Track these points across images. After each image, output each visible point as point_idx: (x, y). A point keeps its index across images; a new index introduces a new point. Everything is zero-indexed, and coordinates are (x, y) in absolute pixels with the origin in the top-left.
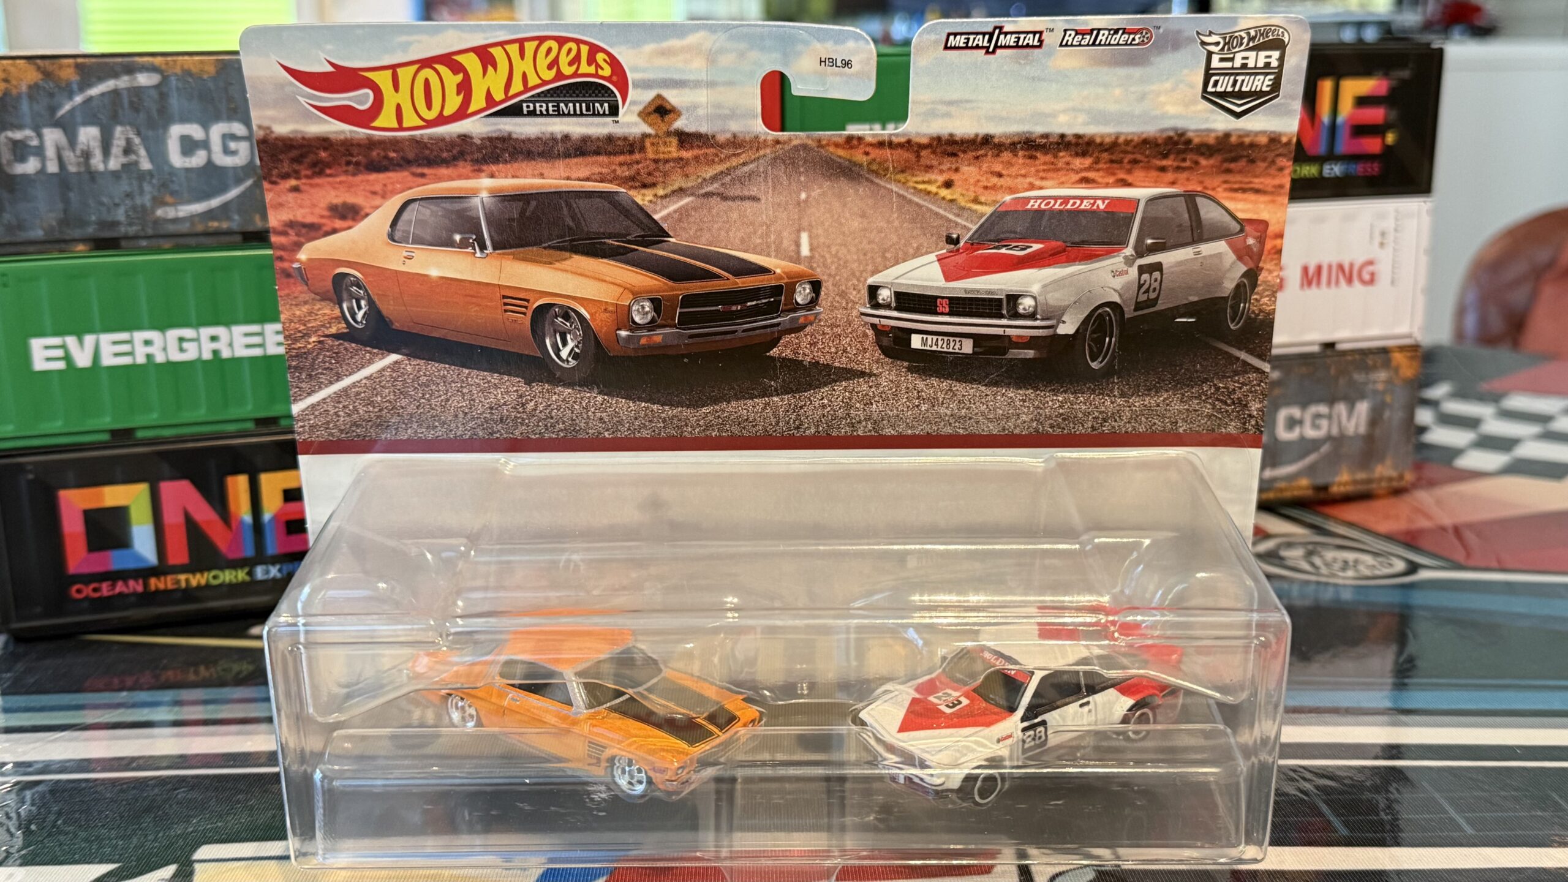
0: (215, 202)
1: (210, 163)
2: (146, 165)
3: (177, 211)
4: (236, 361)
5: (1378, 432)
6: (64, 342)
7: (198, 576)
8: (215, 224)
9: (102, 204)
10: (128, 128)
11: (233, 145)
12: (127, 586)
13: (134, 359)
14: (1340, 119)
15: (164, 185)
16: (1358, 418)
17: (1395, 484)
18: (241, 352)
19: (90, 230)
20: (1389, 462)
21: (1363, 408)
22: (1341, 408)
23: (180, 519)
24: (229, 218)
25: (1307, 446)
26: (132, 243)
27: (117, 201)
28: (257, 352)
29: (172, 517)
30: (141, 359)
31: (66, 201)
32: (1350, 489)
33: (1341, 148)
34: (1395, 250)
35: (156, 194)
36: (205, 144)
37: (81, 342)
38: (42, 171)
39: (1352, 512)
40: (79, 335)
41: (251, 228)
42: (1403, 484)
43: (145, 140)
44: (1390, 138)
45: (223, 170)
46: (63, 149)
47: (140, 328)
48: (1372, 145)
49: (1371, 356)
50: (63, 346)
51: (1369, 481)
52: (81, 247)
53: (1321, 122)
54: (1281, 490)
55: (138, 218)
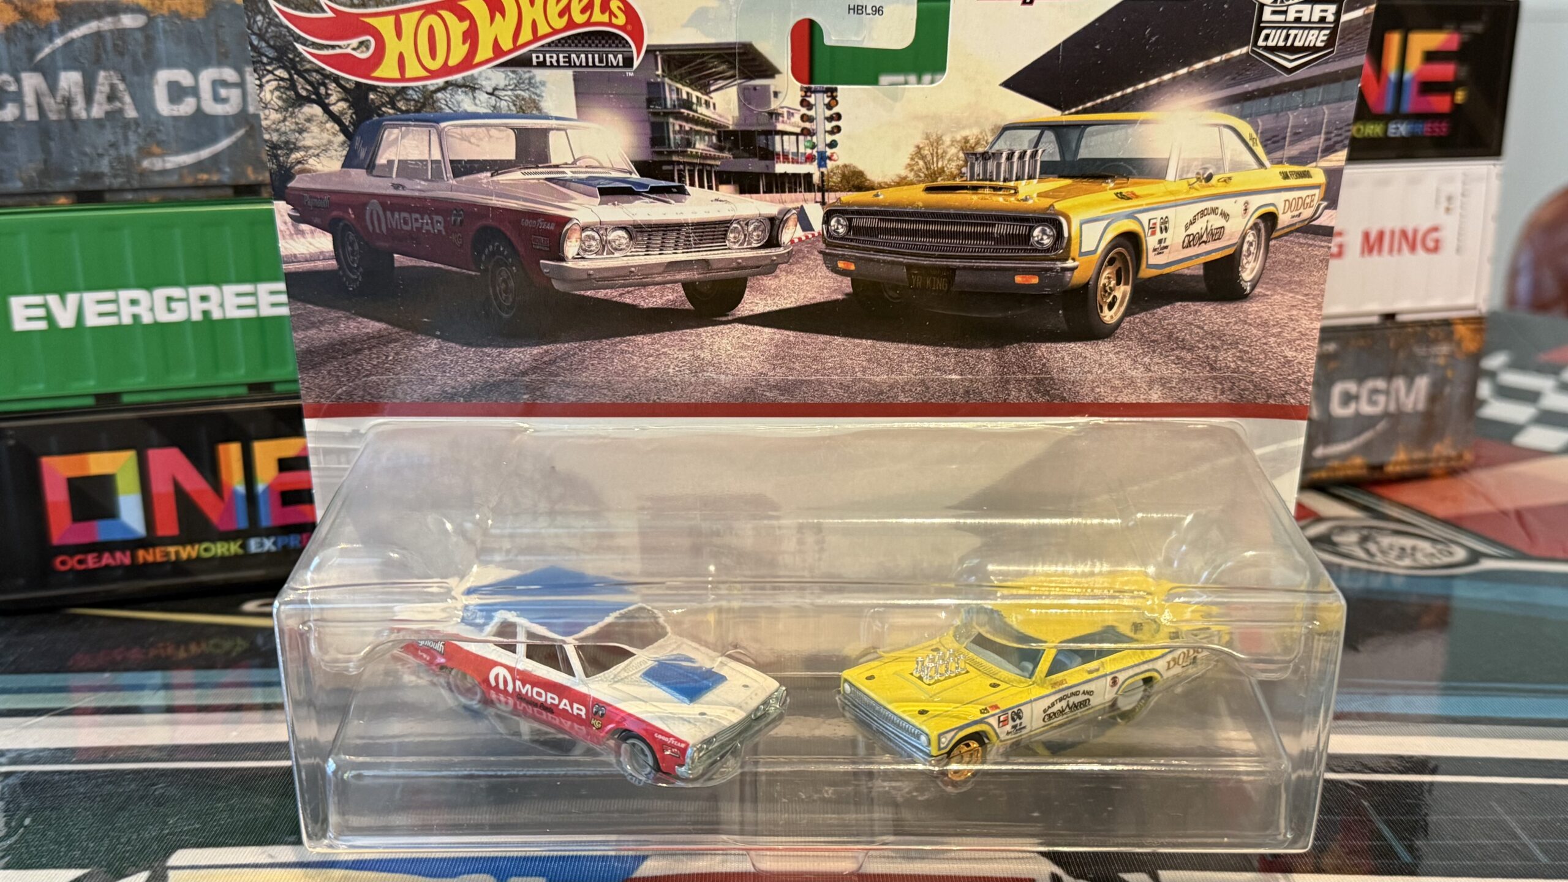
0: (205, 153)
1: (199, 110)
2: (131, 113)
3: (164, 161)
4: (228, 323)
5: (1438, 408)
6: (46, 301)
7: (189, 548)
8: (205, 177)
9: (85, 154)
10: (112, 73)
11: (223, 92)
12: (114, 558)
13: (120, 319)
14: (1408, 75)
15: (150, 135)
16: (1417, 394)
17: (1453, 464)
18: (233, 313)
19: (73, 183)
20: (1448, 441)
21: (1423, 383)
22: (1400, 383)
23: (170, 488)
24: (219, 170)
25: (1363, 423)
26: (118, 197)
27: (100, 151)
28: (250, 313)
29: (161, 487)
30: (127, 320)
31: (46, 151)
32: (1407, 468)
33: (1407, 106)
34: (1461, 215)
35: (141, 144)
36: (194, 91)
37: (63, 300)
38: (21, 118)
39: (1409, 494)
40: (62, 294)
41: (243, 182)
42: (1461, 463)
43: (130, 88)
44: (1460, 96)
45: (213, 118)
46: (43, 95)
47: (126, 286)
48: (1440, 103)
49: (1433, 329)
50: (45, 305)
51: (1426, 461)
52: (62, 200)
53: (1387, 78)
54: (1334, 469)
55: (123, 170)
